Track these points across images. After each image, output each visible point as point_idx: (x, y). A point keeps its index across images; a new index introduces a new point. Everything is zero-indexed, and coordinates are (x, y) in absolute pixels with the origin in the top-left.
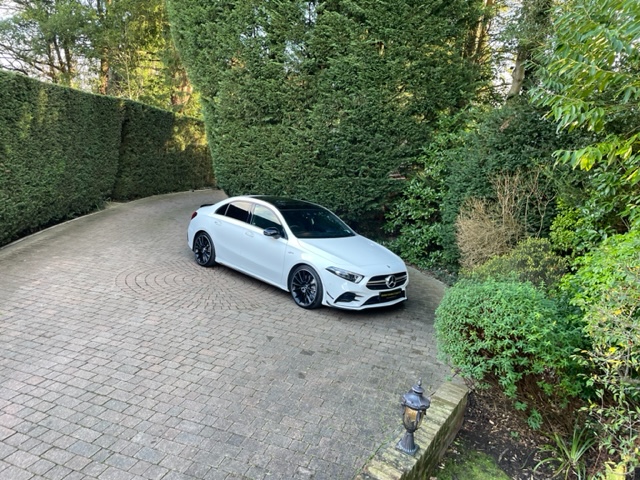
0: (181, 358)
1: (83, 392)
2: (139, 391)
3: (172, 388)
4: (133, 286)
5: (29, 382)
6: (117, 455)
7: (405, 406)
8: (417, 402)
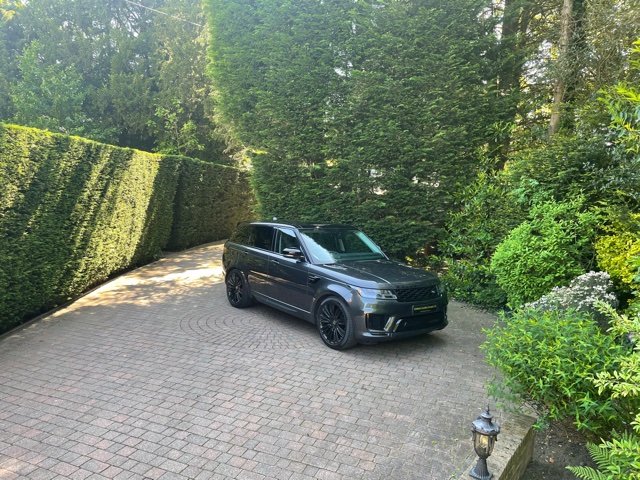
0: (249, 395)
1: (164, 428)
2: (214, 426)
3: (245, 423)
4: (197, 329)
5: (115, 419)
7: (475, 432)
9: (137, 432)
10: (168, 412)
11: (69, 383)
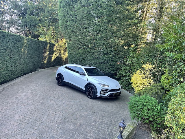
0: (59, 112)
1: (34, 120)
2: (48, 120)
3: (57, 120)
4: (46, 92)
5: (20, 117)
6: (43, 137)
7: (119, 126)
8: (123, 125)
9: (26, 121)
10: (35, 116)
11: (7, 106)
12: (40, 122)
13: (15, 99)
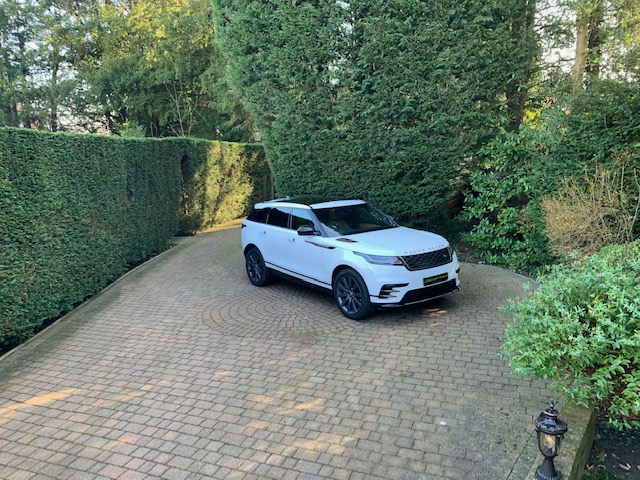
7: (539, 432)
8: (554, 426)
11: (93, 394)
12: (220, 444)
13: (115, 364)
